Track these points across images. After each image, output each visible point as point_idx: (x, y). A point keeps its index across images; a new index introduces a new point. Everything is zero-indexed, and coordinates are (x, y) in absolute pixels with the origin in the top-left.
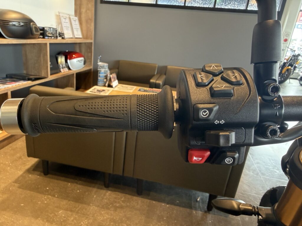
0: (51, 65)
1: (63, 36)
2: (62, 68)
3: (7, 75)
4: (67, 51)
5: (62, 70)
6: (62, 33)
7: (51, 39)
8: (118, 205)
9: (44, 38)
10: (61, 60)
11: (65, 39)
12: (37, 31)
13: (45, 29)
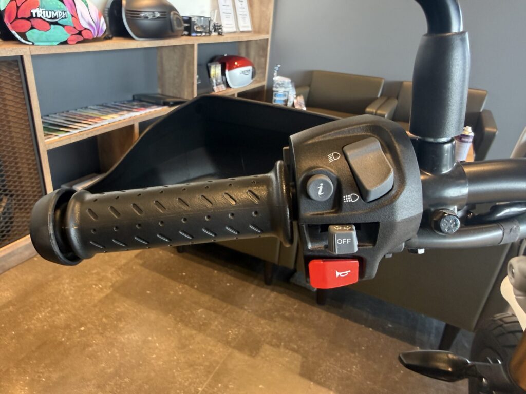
0: (198, 80)
1: (220, 31)
2: (217, 85)
3: (133, 97)
4: (226, 55)
5: (215, 88)
6: (219, 24)
7: (200, 36)
8: (287, 314)
9: (189, 35)
10: (216, 70)
11: (223, 35)
12: (179, 25)
13: (193, 19)
